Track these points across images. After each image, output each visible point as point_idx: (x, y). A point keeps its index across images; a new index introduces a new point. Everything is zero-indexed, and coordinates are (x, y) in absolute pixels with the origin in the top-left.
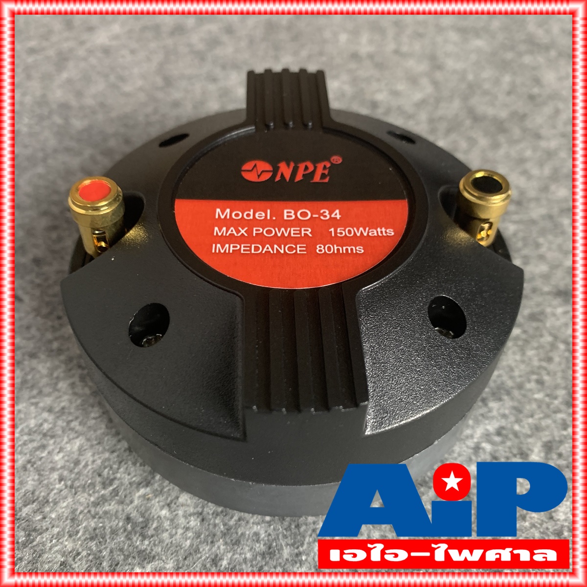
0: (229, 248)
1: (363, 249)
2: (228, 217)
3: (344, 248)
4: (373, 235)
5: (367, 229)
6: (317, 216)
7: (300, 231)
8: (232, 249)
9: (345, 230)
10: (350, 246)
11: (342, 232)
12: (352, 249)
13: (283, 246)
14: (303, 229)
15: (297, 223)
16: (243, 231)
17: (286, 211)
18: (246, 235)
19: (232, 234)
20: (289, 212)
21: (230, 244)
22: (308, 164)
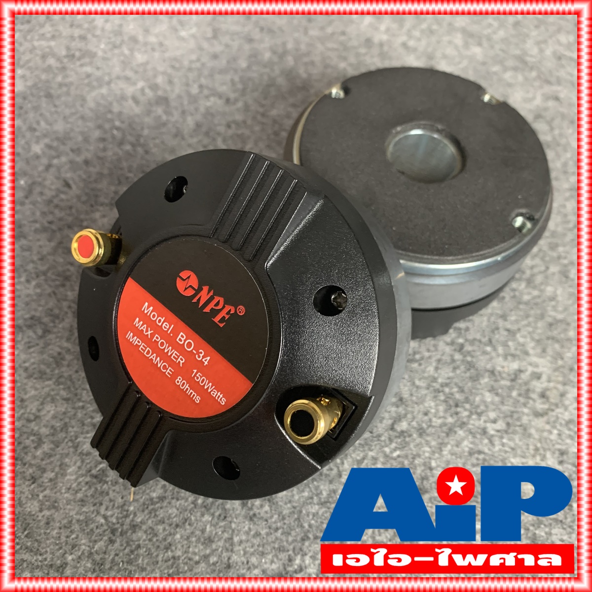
0: (135, 340)
1: (200, 401)
2: (148, 314)
3: (191, 391)
4: (213, 395)
5: (214, 387)
6: (195, 352)
7: (179, 357)
8: (136, 342)
9: (201, 377)
10: (194, 392)
11: (199, 378)
12: (194, 395)
13: (162, 361)
14: (181, 357)
15: (180, 348)
16: (149, 333)
17: (181, 333)
18: (149, 337)
19: (142, 330)
20: (182, 336)
21: (137, 337)
22: (222, 300)
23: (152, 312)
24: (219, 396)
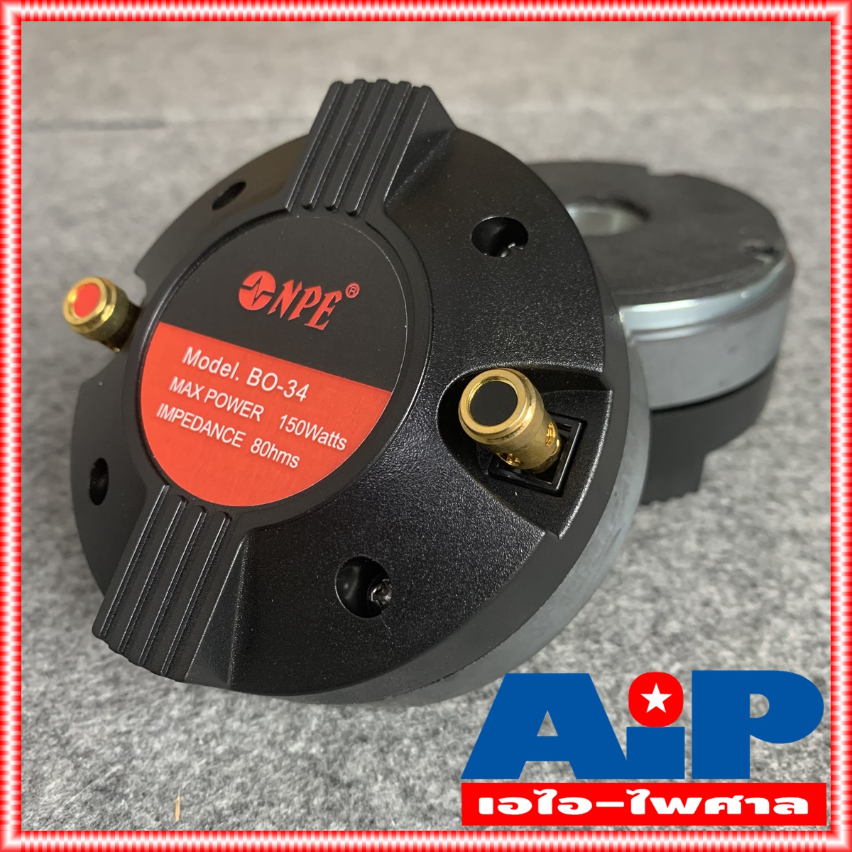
0: (174, 414)
1: (298, 462)
2: (195, 364)
3: (281, 453)
4: (321, 442)
5: (322, 428)
6: (281, 388)
7: (252, 408)
8: (175, 416)
9: (296, 423)
10: (287, 453)
11: (293, 425)
12: (287, 457)
13: (224, 427)
14: (257, 406)
15: (255, 394)
16: (197, 392)
17: (254, 369)
18: (198, 398)
19: (185, 393)
20: (256, 373)
21: (177, 408)
22: (318, 290)
23: (201, 356)
24: (334, 439)
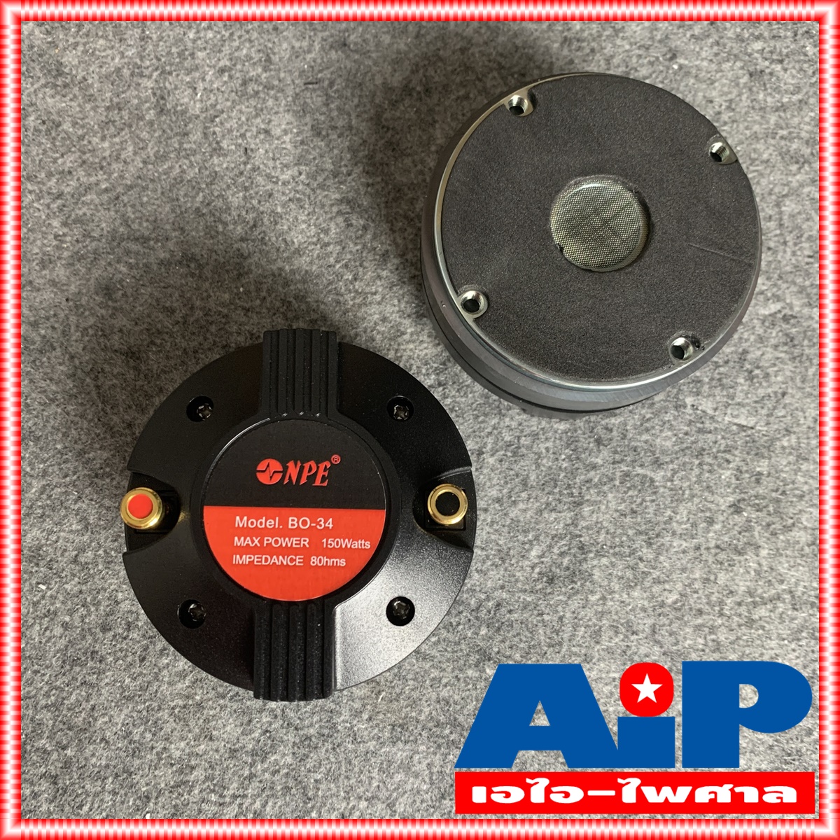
0: (246, 559)
1: (345, 562)
2: (245, 526)
3: (332, 560)
4: (355, 548)
5: (351, 540)
6: (314, 525)
7: (300, 541)
9: (334, 541)
10: (336, 559)
11: (332, 543)
12: (337, 561)
13: (286, 557)
14: (302, 539)
15: (298, 532)
16: (256, 541)
17: (290, 519)
18: (259, 545)
19: (248, 545)
20: (293, 520)
21: (246, 555)
22: (312, 463)
23: (248, 521)
24: (361, 544)
